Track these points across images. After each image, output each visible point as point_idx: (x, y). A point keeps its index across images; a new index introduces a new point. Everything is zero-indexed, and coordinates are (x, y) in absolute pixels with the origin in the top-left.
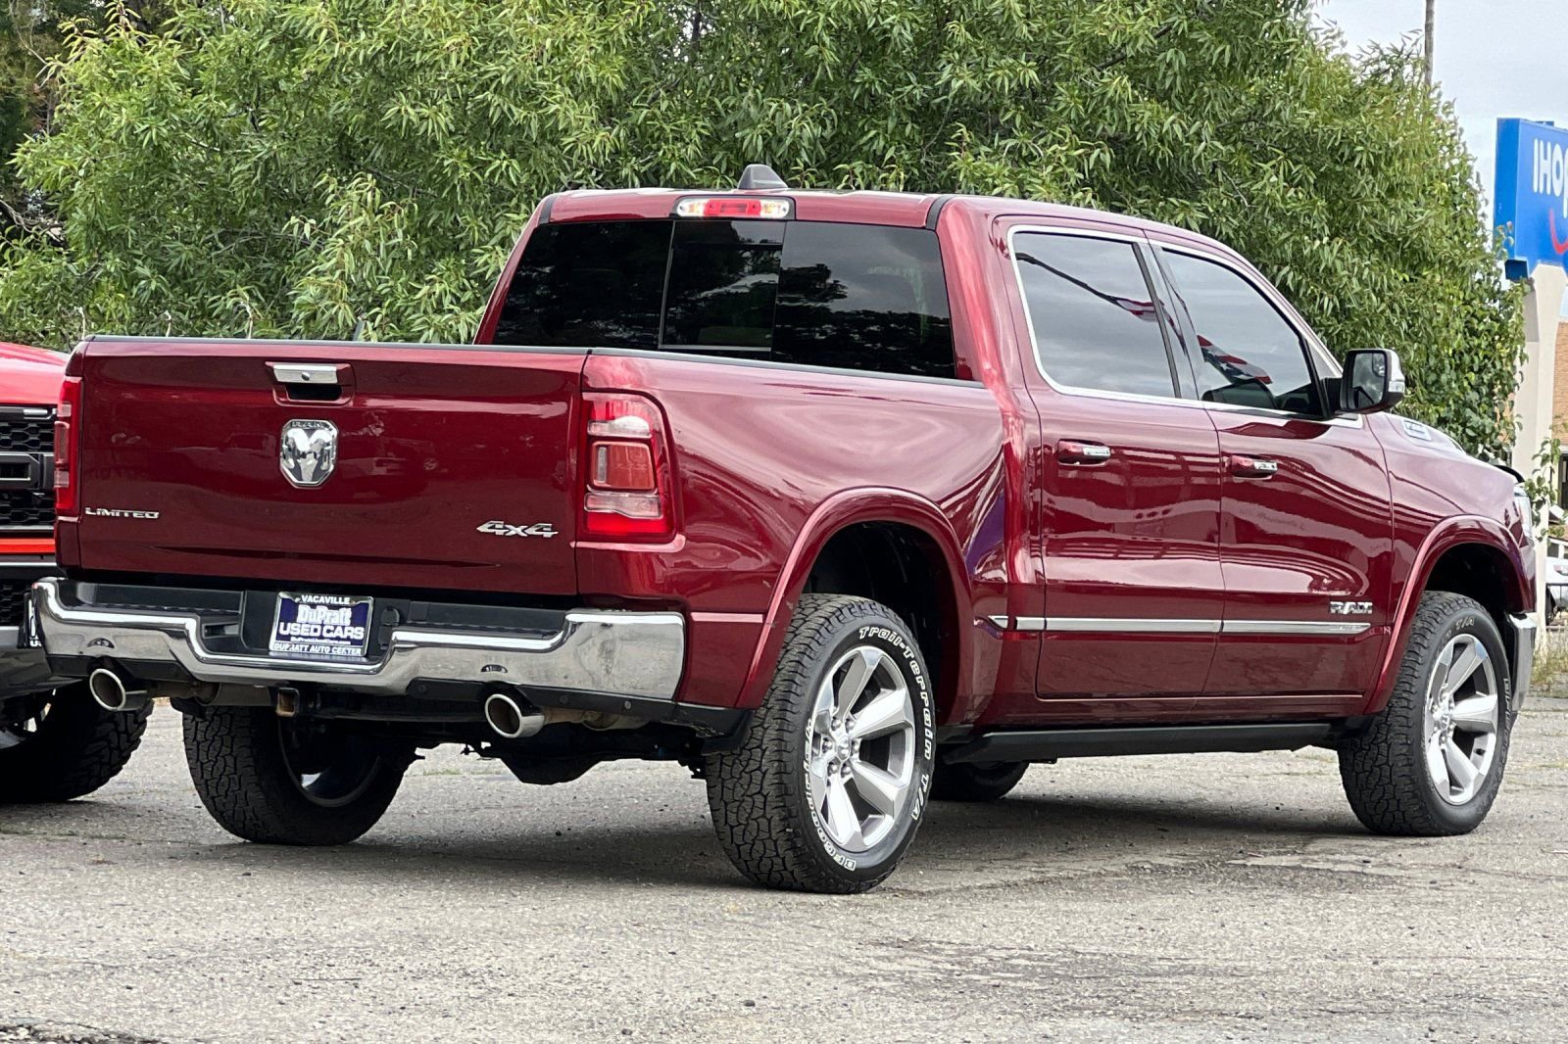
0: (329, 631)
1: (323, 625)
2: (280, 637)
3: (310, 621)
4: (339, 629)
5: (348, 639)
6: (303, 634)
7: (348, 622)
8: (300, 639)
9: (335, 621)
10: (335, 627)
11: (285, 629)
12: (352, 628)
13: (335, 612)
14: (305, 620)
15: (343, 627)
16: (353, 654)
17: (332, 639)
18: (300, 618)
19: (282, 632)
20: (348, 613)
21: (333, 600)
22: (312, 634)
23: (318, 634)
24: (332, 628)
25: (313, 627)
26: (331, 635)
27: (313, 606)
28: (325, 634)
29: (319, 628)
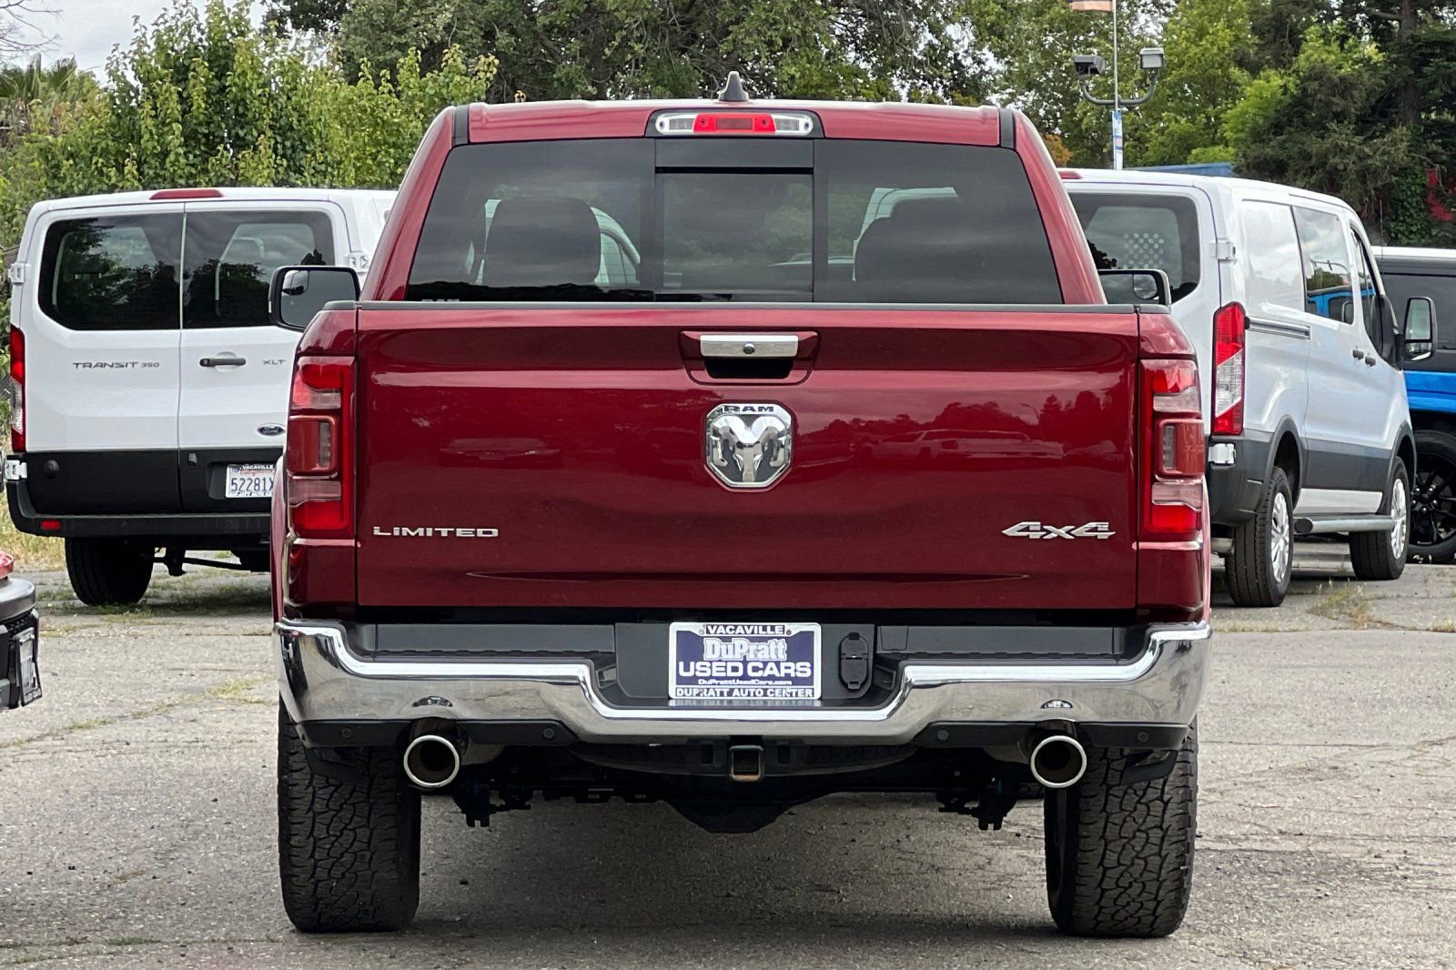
0: (755, 669)
1: (745, 662)
2: (680, 680)
3: (725, 657)
4: (771, 665)
5: (787, 677)
6: (715, 674)
7: (783, 656)
8: (712, 681)
9: (763, 656)
10: (765, 663)
11: (687, 669)
12: (791, 664)
13: (762, 645)
14: (716, 656)
15: (778, 664)
16: (801, 696)
17: (762, 678)
18: (708, 655)
19: (682, 673)
20: (782, 645)
21: (757, 628)
22: (730, 674)
23: (740, 673)
24: (761, 665)
25: (730, 665)
26: (760, 674)
27: (726, 639)
28: (750, 673)
29: (741, 666)
